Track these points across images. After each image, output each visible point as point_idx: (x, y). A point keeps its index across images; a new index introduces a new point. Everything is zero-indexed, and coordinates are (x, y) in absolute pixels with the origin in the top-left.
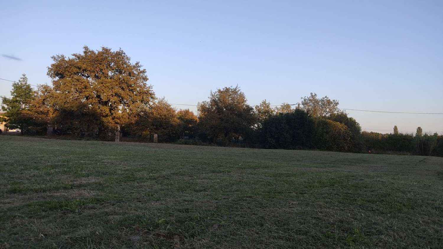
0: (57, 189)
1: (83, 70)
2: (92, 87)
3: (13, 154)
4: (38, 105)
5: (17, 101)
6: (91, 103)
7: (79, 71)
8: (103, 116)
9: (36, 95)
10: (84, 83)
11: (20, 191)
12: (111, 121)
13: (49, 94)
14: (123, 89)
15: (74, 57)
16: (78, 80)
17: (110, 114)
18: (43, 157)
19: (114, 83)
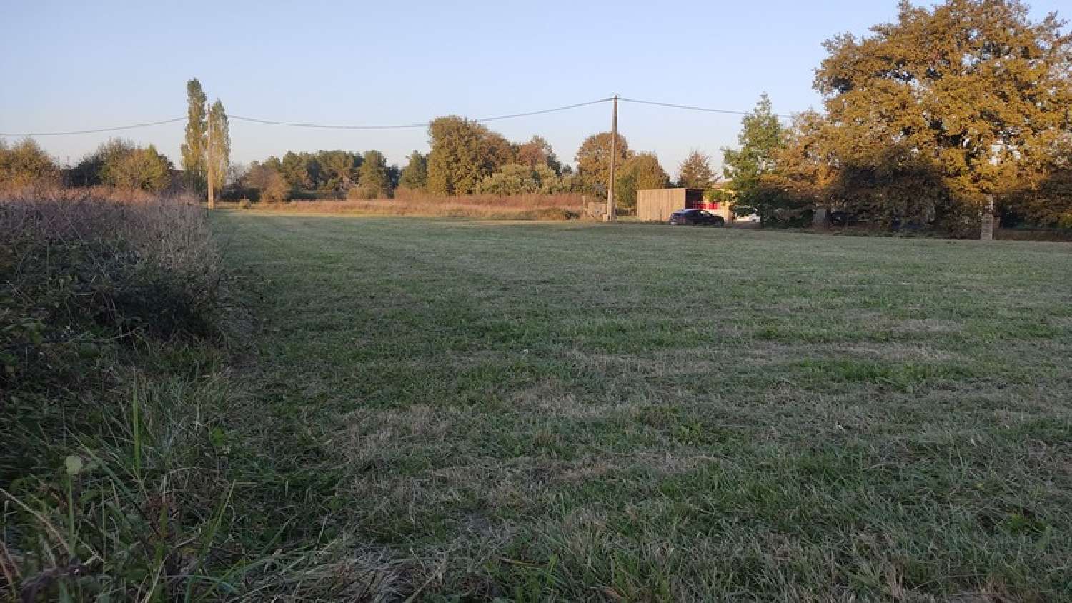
0: (855, 339)
1: (898, 64)
2: (919, 102)
3: (752, 265)
4: (793, 161)
5: (751, 155)
6: (918, 143)
7: (887, 67)
8: (949, 176)
9: (788, 137)
10: (900, 96)
11: (778, 337)
12: (969, 186)
13: (817, 132)
14: (1004, 97)
15: (875, 34)
16: (885, 90)
17: (967, 169)
18: (813, 272)
19: (979, 85)
